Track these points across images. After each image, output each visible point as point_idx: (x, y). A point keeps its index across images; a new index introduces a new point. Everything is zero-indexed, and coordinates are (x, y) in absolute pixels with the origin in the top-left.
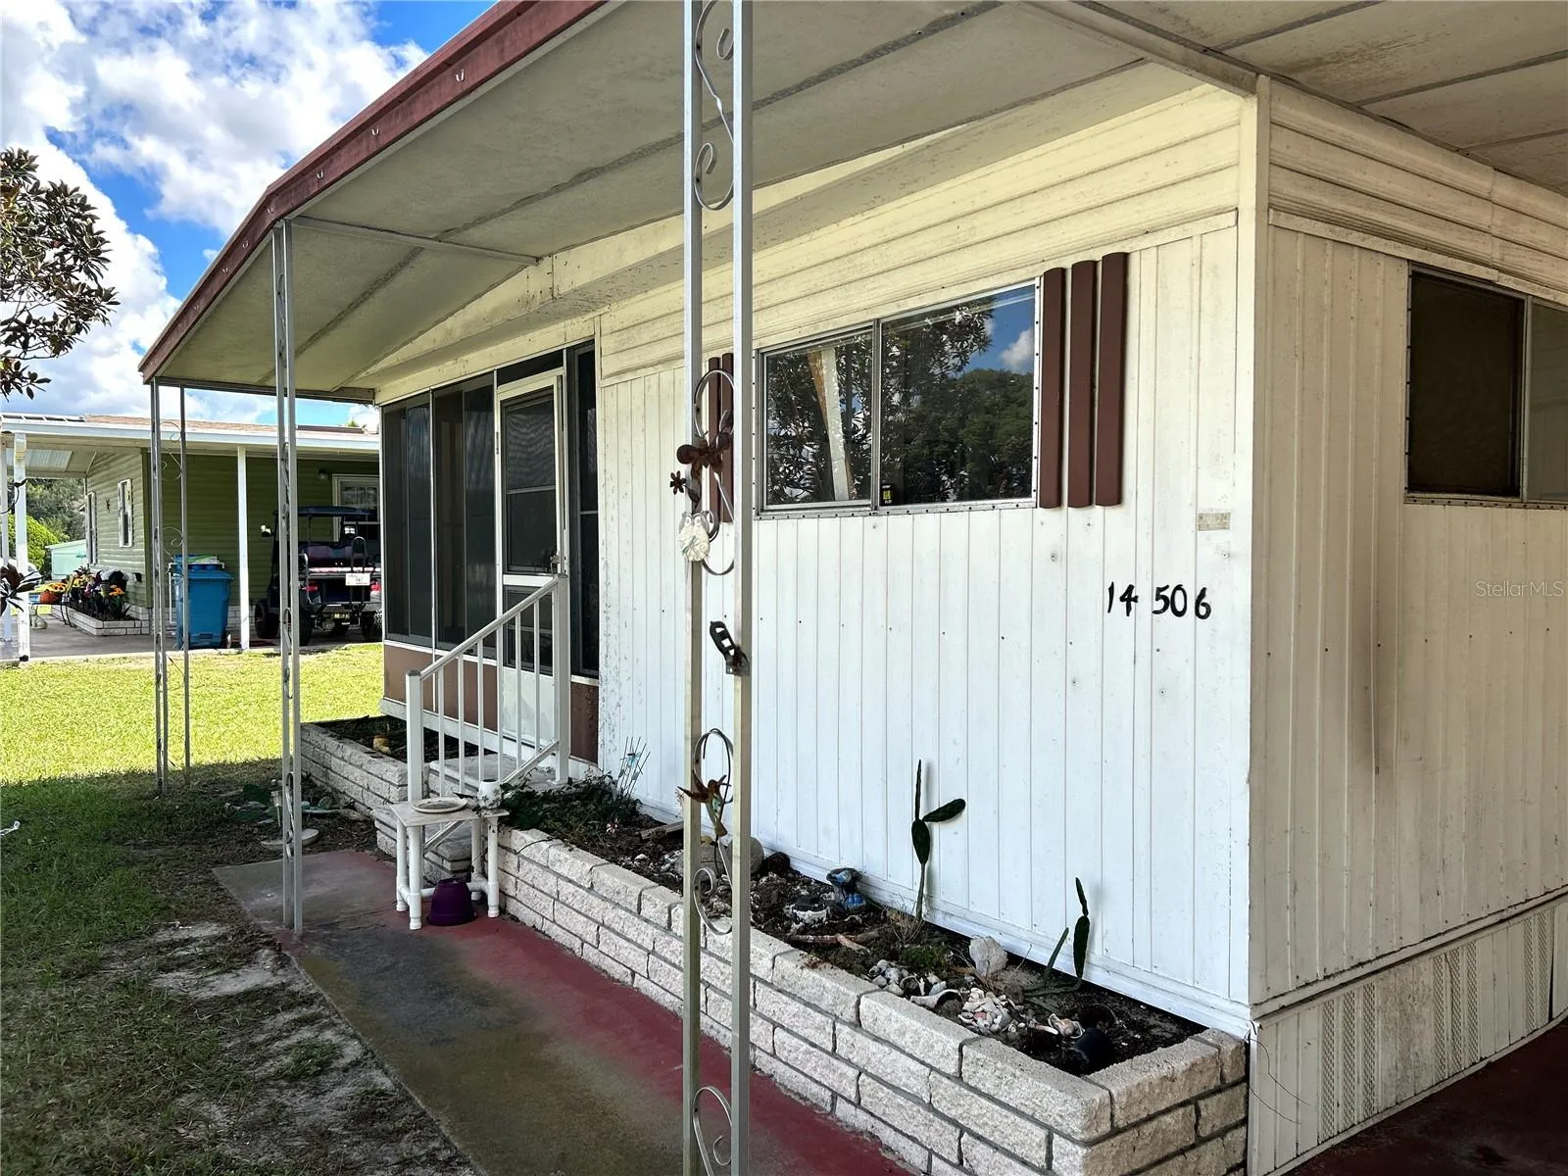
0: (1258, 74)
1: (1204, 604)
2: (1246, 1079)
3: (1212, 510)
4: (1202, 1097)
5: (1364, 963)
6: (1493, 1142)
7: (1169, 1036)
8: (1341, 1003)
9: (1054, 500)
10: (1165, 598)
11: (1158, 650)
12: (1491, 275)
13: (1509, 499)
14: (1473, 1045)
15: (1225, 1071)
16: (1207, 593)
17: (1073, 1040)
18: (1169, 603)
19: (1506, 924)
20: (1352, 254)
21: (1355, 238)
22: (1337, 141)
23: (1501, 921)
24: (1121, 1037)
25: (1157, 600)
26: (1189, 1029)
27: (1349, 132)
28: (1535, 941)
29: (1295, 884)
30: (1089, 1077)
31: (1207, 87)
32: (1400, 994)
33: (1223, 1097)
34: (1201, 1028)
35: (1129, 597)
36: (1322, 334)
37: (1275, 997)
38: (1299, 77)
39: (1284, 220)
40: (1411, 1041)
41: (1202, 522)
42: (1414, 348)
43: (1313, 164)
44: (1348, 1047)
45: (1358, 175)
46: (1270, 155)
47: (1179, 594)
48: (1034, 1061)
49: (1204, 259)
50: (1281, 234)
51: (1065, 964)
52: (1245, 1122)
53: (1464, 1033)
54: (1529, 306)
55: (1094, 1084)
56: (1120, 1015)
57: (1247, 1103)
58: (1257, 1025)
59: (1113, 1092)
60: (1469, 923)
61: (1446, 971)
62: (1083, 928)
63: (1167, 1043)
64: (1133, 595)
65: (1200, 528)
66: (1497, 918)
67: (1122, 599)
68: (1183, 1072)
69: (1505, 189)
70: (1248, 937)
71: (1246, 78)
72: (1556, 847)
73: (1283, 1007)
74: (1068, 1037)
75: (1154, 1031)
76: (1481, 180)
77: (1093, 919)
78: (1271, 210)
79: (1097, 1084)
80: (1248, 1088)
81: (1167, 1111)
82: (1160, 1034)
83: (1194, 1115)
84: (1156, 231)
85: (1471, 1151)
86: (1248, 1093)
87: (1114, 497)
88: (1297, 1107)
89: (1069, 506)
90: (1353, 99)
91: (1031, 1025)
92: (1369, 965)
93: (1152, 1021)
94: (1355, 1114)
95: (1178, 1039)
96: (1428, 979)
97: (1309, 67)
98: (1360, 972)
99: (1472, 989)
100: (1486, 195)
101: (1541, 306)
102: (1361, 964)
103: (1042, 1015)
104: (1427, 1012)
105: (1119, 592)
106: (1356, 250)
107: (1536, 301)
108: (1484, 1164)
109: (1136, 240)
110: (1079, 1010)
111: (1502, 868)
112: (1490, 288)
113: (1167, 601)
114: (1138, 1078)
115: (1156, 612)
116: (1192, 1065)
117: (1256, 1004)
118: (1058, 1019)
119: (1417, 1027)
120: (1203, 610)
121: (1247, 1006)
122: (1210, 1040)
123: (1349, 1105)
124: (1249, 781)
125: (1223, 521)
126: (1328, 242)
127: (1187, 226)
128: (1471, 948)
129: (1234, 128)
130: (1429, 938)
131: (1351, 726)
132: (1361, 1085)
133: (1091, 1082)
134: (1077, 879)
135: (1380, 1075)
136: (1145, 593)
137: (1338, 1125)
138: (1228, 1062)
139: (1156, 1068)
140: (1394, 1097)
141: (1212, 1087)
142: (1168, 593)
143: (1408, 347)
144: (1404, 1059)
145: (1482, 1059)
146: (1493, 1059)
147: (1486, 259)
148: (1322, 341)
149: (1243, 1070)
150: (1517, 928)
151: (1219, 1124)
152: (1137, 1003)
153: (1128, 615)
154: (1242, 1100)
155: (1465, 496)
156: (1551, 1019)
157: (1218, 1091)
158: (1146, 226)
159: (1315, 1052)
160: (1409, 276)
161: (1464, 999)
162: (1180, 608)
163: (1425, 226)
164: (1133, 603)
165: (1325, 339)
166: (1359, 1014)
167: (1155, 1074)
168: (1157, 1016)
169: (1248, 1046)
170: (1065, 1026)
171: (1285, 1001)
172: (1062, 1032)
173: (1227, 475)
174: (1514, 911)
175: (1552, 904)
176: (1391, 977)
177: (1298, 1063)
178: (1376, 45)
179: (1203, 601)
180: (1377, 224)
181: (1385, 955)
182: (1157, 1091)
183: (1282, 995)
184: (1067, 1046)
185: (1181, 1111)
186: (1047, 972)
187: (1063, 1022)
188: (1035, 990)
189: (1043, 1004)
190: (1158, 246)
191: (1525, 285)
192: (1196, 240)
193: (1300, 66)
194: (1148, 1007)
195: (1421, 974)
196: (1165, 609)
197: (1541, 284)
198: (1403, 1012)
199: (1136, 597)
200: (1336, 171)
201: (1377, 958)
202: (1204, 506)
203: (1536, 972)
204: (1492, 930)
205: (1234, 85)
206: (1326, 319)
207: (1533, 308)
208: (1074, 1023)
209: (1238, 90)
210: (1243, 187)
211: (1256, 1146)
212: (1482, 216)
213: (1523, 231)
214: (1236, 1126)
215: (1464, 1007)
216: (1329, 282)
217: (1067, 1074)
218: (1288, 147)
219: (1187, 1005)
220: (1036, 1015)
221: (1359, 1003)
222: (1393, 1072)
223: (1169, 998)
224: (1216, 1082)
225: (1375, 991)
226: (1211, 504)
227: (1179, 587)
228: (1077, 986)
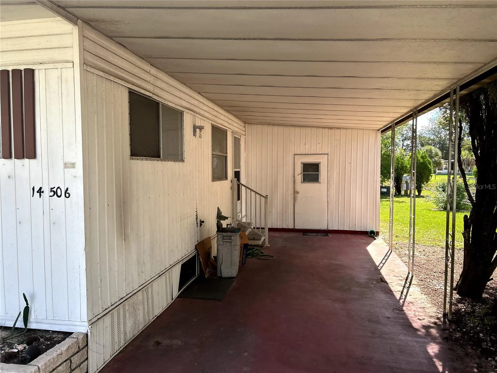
0: (78, 19)
1: (68, 193)
2: (87, 345)
3: (69, 161)
4: (72, 356)
5: (123, 298)
6: (159, 339)
7: (60, 339)
8: (116, 312)
9: (8, 156)
10: (54, 191)
11: (52, 209)
12: (151, 95)
13: (158, 159)
14: (153, 313)
15: (80, 345)
16: (69, 189)
17: (24, 351)
18: (55, 193)
19: (160, 277)
20: (111, 83)
21: (112, 78)
22: (104, 46)
23: (159, 276)
24: (42, 345)
25: (51, 192)
26: (67, 334)
27: (108, 45)
28: (168, 279)
29: (101, 279)
30: (30, 363)
31: (59, 18)
32: (133, 304)
33: (79, 354)
34: (71, 333)
35: (40, 191)
36: (103, 107)
37: (96, 316)
38: (92, 24)
39: (89, 69)
40: (136, 317)
41: (66, 166)
42: (131, 113)
43: (98, 53)
44: (119, 324)
45: (112, 59)
46: (83, 47)
47: (59, 190)
48: (8, 364)
49: (62, 77)
50: (88, 73)
51: (20, 324)
52: (87, 359)
53: (151, 310)
54: (161, 105)
55: (32, 365)
56: (42, 337)
57: (88, 352)
58: (90, 327)
59: (39, 366)
60: (151, 279)
61: (145, 294)
62: (27, 311)
63: (59, 342)
64: (42, 191)
65: (65, 167)
66: (158, 275)
67: (38, 192)
68: (65, 350)
69: (153, 71)
70: (86, 300)
71: (73, 19)
72: (172, 253)
73: (99, 318)
74: (22, 351)
75: (55, 339)
76: (147, 67)
77: (31, 306)
78: (84, 65)
79: (33, 365)
80: (88, 348)
81: (60, 365)
82: (57, 339)
83: (70, 363)
84: (45, 64)
85: (153, 343)
86: (88, 349)
87: (33, 156)
88: (104, 348)
89: (15, 158)
90: (109, 35)
91: (7, 351)
92: (124, 298)
93: (54, 336)
94: (121, 344)
95: (64, 339)
96: (141, 298)
97: (94, 21)
98: (122, 301)
99: (152, 297)
100: (148, 72)
101: (164, 105)
102: (122, 299)
103: (11, 346)
104: (141, 307)
105: (36, 189)
106: (112, 82)
107: (162, 103)
108: (156, 346)
109: (37, 65)
110: (26, 340)
111: (159, 261)
112: (151, 98)
113: (54, 192)
114: (49, 358)
115: (51, 196)
116: (68, 347)
117: (90, 320)
118: (18, 346)
119: (138, 312)
120: (67, 195)
121: (87, 322)
122: (75, 336)
123: (120, 342)
124: (85, 250)
125: (73, 165)
126: (104, 78)
127: (55, 64)
128: (152, 285)
129: (70, 35)
130: (141, 286)
131: (117, 227)
132: (123, 335)
133: (31, 365)
134: (24, 294)
135: (128, 329)
136: (46, 190)
137: (116, 349)
138: (81, 341)
139: (55, 352)
140: (132, 335)
141: (76, 352)
142: (55, 190)
143: (129, 113)
144: (135, 323)
145: (155, 316)
146: (158, 315)
147: (148, 90)
148: (103, 109)
149: (86, 343)
150: (163, 277)
151: (78, 363)
152: (48, 331)
153: (40, 197)
154: (86, 352)
155: (146, 158)
156: (172, 299)
157: (78, 352)
158: (40, 61)
159: (109, 330)
160: (129, 92)
161: (150, 300)
162: (59, 194)
163: (132, 78)
164: (42, 194)
165: (104, 108)
166: (122, 314)
167: (55, 354)
168: (56, 334)
169: (87, 335)
170: (20, 347)
171: (99, 317)
172: (19, 350)
173: (74, 150)
174: (162, 273)
175: (172, 268)
176: (130, 300)
177: (103, 334)
178: (114, 21)
179: (67, 192)
180: (118, 75)
181: (128, 294)
182: (56, 360)
183: (98, 315)
184: (21, 354)
185: (65, 364)
186: (13, 329)
187: (20, 346)
188: (8, 337)
189: (11, 342)
190: (45, 69)
191: (159, 99)
192: (59, 69)
193: (92, 20)
194: (53, 331)
195: (139, 297)
196: (54, 195)
197: (164, 99)
198: (134, 309)
199: (43, 191)
200: (105, 56)
201: (127, 295)
202: (66, 160)
203: (168, 288)
204: (157, 279)
205: (69, 20)
206: (104, 102)
207: (162, 105)
208: (24, 345)
209: (71, 22)
210: (75, 55)
211: (91, 365)
212: (148, 77)
213: (159, 83)
214: (84, 361)
215: (150, 303)
216: (105, 91)
217: (21, 365)
218: (89, 45)
219: (66, 327)
220: (8, 347)
221: (122, 310)
222: (132, 327)
223: (60, 326)
224: (77, 350)
225: (126, 306)
226: (70, 159)
227: (59, 188)
228: (25, 331)
